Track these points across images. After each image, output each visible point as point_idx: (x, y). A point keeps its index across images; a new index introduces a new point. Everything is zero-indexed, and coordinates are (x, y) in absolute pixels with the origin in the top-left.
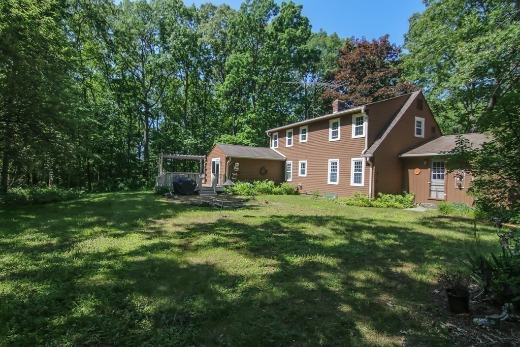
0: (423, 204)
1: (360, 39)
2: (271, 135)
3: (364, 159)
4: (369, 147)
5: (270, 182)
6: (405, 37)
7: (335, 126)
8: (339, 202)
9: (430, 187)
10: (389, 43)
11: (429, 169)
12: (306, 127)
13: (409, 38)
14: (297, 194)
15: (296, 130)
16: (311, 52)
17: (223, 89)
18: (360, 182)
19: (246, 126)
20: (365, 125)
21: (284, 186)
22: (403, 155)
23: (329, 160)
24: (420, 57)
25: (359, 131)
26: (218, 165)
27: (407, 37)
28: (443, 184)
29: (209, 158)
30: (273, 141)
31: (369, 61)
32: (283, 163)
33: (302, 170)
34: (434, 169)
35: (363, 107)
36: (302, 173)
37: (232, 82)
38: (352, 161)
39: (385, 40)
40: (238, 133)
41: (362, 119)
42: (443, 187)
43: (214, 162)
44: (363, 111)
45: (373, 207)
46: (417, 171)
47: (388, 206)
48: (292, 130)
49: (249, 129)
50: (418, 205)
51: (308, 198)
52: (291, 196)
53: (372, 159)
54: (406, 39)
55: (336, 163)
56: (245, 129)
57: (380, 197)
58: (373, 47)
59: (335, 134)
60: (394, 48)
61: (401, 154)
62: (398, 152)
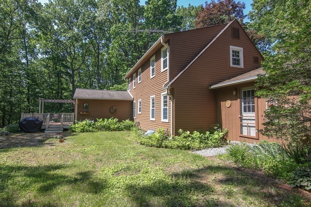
4: (171, 80)
7: (153, 63)
9: (241, 122)
11: (239, 100)
12: (141, 69)
18: (167, 118)
23: (151, 97)
28: (254, 118)
30: (129, 85)
33: (139, 108)
34: (244, 99)
36: (140, 111)
38: (162, 96)
41: (167, 51)
42: (254, 122)
44: (162, 41)
46: (228, 103)
48: (135, 74)
55: (154, 100)
59: (153, 71)
61: (211, 86)
62: (208, 84)
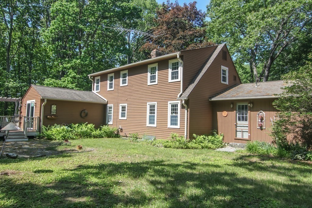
0: (231, 143)
1: (174, 3)
2: (94, 79)
3: (179, 102)
4: (184, 90)
5: (89, 126)
6: (207, 7)
7: (153, 71)
8: (157, 144)
9: (236, 128)
10: (196, 9)
11: (235, 111)
12: (126, 72)
13: (210, 9)
14: (118, 137)
15: (117, 74)
16: (132, 10)
17: (48, 34)
18: (176, 124)
19: (71, 71)
20: (180, 70)
21: (104, 129)
22: (213, 99)
23: (148, 103)
24: (220, 22)
25: (175, 76)
26: (33, 108)
27: (209, 8)
28: (247, 125)
29: (24, 100)
30: (95, 84)
31: (181, 22)
32: (104, 107)
33: (122, 113)
34: (239, 111)
35: (179, 53)
36: (122, 116)
37: (57, 28)
38: (169, 104)
39: (193, 6)
40: (63, 78)
41: (178, 65)
42: (247, 128)
43: (29, 105)
44: (178, 57)
45: (189, 148)
46: (225, 113)
47: (203, 148)
48: (113, 75)
49: (73, 74)
50: (226, 144)
51: (127, 141)
52: (110, 139)
53: (187, 102)
54: (208, 10)
55: (154, 106)
56: (70, 74)
57: (195, 139)
58: (184, 10)
59: (153, 78)
60: (200, 13)
61: (211, 98)
62: (209, 96)
